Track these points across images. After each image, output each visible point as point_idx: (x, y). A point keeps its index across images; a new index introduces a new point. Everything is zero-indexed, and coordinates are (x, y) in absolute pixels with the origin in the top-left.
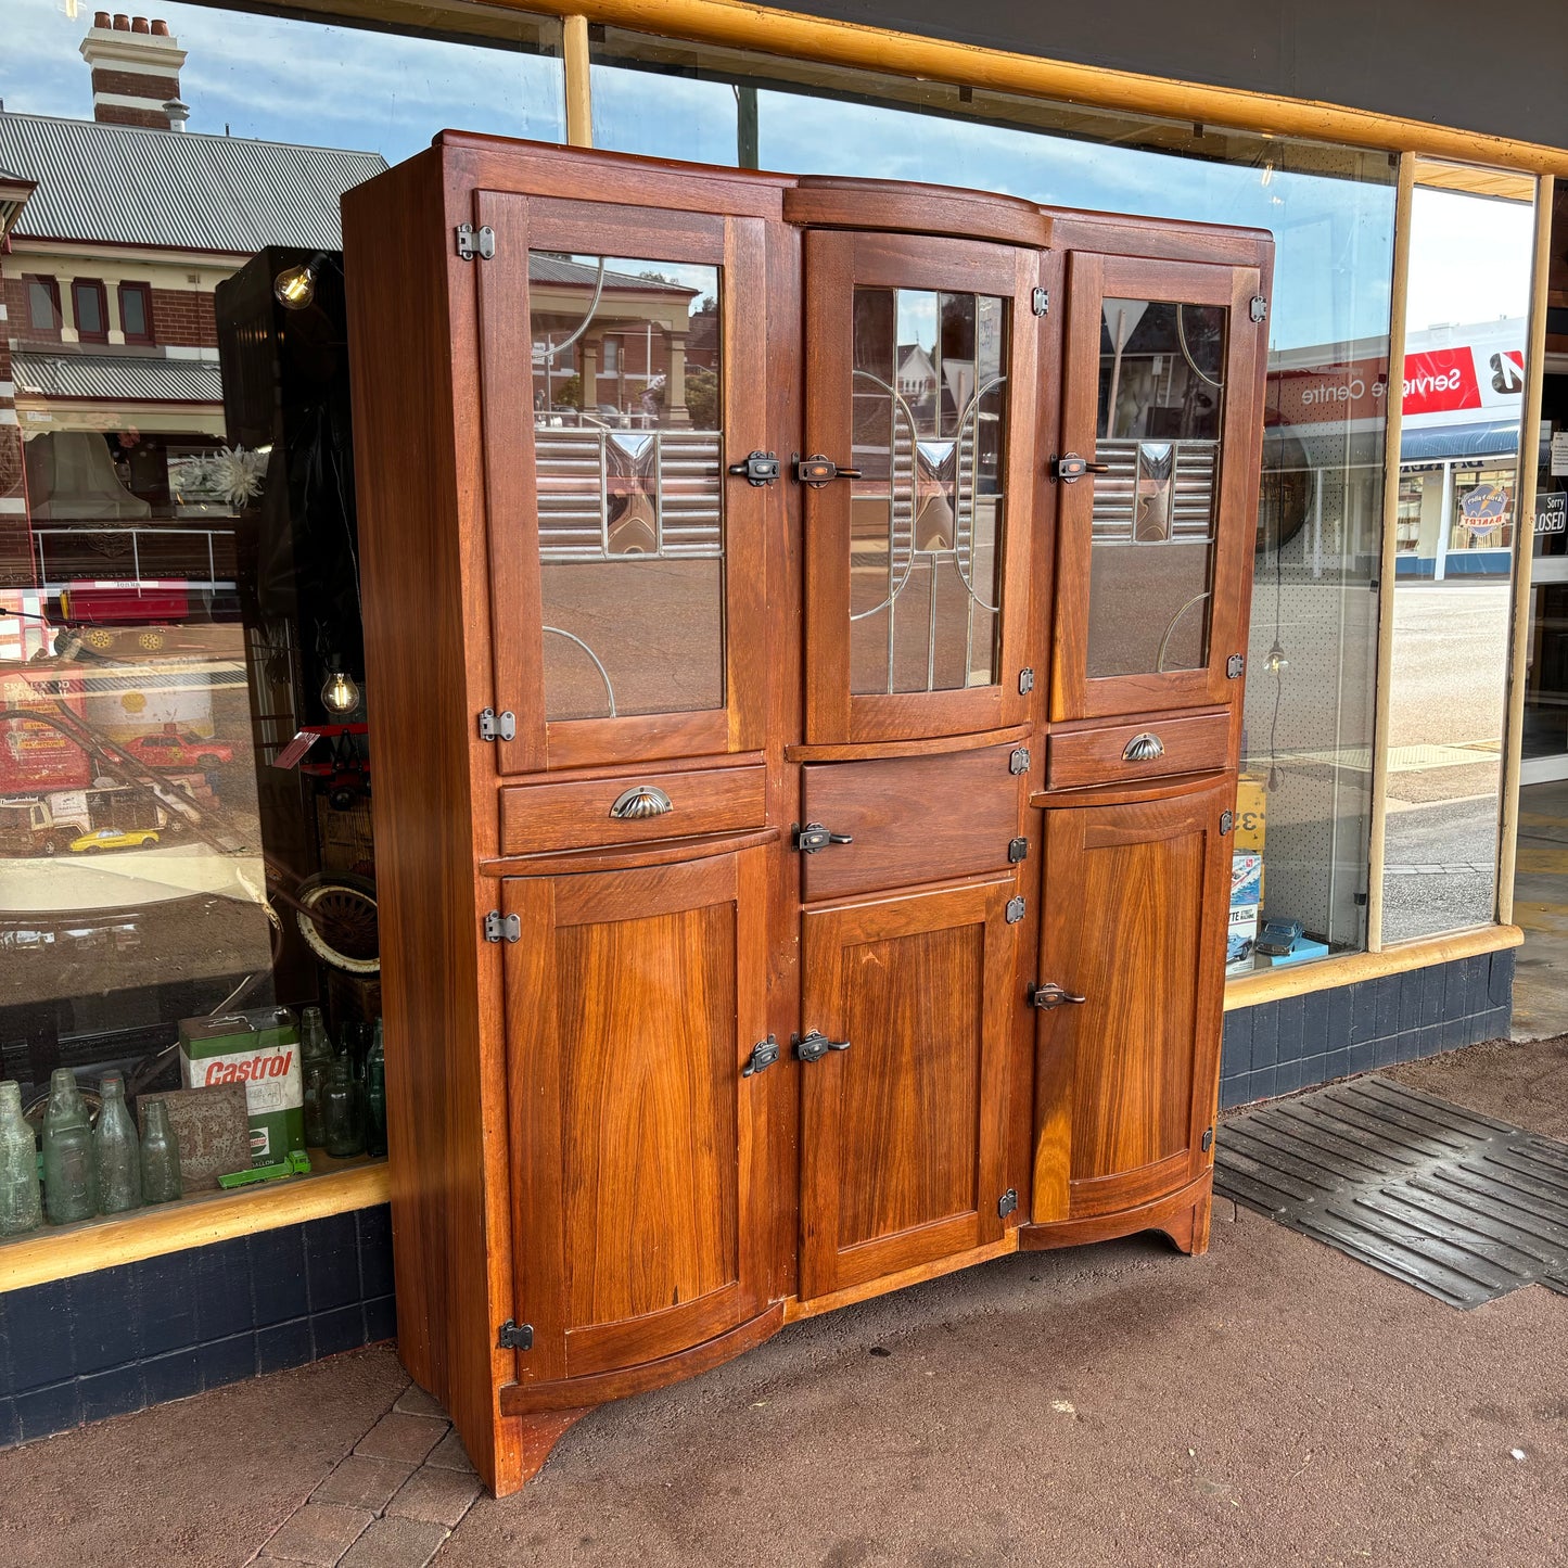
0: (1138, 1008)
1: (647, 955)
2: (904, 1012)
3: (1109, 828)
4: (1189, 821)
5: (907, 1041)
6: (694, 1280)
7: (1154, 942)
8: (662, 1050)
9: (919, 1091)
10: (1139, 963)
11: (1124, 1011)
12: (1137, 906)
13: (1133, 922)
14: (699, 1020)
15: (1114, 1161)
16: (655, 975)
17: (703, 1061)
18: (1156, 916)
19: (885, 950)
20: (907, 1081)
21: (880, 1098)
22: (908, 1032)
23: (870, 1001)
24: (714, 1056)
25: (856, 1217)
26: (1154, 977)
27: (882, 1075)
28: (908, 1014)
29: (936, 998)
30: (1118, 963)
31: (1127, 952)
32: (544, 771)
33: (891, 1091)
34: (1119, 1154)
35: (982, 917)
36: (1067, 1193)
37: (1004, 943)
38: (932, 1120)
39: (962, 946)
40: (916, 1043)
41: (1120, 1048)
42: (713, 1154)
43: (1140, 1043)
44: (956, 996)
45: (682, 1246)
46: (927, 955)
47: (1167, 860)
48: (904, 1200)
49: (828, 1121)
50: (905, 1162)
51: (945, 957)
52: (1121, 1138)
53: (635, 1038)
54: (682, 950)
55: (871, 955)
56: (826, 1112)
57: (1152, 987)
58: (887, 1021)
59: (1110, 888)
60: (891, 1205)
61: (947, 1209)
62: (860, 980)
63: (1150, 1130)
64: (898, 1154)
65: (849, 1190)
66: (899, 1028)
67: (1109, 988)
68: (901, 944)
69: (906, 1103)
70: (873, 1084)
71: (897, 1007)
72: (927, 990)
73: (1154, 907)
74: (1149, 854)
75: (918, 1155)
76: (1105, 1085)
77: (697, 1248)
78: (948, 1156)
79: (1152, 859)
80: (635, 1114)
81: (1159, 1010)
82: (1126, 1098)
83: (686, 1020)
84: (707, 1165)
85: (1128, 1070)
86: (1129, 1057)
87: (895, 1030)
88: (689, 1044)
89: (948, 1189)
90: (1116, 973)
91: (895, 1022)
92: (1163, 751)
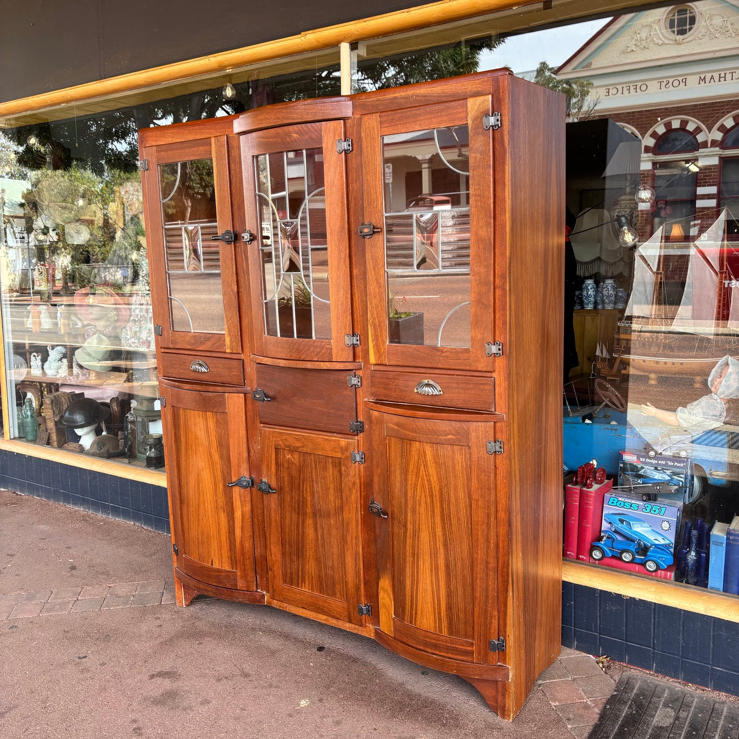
0: (425, 536)
1: (195, 425)
2: (306, 489)
3: (396, 427)
4: (450, 437)
5: (309, 503)
6: (219, 560)
7: (432, 502)
8: (203, 463)
9: (316, 529)
10: (422, 510)
11: (416, 534)
12: (417, 476)
13: (416, 485)
14: (216, 457)
15: (415, 619)
16: (198, 433)
17: (219, 473)
18: (431, 487)
19: (296, 456)
20: (309, 521)
21: (298, 524)
22: (309, 499)
23: (291, 477)
24: (224, 474)
25: (292, 574)
26: (434, 523)
27: (298, 514)
28: (308, 490)
29: (322, 488)
30: (410, 506)
31: (414, 501)
32: (170, 349)
33: (303, 523)
34: (418, 616)
35: (339, 455)
36: (392, 622)
37: (352, 473)
38: (323, 546)
39: (333, 467)
40: (313, 505)
41: (415, 555)
42: (226, 513)
43: (427, 558)
44: (332, 491)
45: (214, 544)
46: (316, 465)
47: (436, 457)
48: (312, 578)
49: (274, 523)
50: (312, 561)
51: (325, 469)
52: (419, 607)
53: (194, 455)
54: (207, 426)
55: (290, 456)
56: (273, 519)
57: (434, 529)
58: (299, 489)
59: (402, 461)
60: (306, 577)
61: (334, 594)
62: (286, 466)
63: (439, 614)
64: (308, 554)
65: (288, 561)
66: (305, 495)
67: (406, 518)
68: (304, 456)
69: (310, 532)
70: (294, 516)
71: (303, 484)
72: (317, 482)
73: (429, 481)
74: (422, 448)
75: (318, 560)
76: (408, 571)
77: (220, 549)
78: (332, 568)
79: (424, 452)
80: (197, 485)
81: (440, 545)
82: (420, 586)
83: (211, 456)
84: (223, 517)
85: (421, 571)
86: (421, 563)
87: (303, 496)
88: (212, 463)
89: (334, 585)
90: (409, 511)
91: (303, 492)
92: (442, 393)
